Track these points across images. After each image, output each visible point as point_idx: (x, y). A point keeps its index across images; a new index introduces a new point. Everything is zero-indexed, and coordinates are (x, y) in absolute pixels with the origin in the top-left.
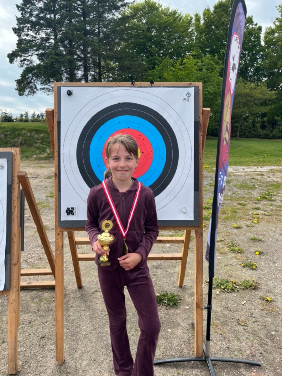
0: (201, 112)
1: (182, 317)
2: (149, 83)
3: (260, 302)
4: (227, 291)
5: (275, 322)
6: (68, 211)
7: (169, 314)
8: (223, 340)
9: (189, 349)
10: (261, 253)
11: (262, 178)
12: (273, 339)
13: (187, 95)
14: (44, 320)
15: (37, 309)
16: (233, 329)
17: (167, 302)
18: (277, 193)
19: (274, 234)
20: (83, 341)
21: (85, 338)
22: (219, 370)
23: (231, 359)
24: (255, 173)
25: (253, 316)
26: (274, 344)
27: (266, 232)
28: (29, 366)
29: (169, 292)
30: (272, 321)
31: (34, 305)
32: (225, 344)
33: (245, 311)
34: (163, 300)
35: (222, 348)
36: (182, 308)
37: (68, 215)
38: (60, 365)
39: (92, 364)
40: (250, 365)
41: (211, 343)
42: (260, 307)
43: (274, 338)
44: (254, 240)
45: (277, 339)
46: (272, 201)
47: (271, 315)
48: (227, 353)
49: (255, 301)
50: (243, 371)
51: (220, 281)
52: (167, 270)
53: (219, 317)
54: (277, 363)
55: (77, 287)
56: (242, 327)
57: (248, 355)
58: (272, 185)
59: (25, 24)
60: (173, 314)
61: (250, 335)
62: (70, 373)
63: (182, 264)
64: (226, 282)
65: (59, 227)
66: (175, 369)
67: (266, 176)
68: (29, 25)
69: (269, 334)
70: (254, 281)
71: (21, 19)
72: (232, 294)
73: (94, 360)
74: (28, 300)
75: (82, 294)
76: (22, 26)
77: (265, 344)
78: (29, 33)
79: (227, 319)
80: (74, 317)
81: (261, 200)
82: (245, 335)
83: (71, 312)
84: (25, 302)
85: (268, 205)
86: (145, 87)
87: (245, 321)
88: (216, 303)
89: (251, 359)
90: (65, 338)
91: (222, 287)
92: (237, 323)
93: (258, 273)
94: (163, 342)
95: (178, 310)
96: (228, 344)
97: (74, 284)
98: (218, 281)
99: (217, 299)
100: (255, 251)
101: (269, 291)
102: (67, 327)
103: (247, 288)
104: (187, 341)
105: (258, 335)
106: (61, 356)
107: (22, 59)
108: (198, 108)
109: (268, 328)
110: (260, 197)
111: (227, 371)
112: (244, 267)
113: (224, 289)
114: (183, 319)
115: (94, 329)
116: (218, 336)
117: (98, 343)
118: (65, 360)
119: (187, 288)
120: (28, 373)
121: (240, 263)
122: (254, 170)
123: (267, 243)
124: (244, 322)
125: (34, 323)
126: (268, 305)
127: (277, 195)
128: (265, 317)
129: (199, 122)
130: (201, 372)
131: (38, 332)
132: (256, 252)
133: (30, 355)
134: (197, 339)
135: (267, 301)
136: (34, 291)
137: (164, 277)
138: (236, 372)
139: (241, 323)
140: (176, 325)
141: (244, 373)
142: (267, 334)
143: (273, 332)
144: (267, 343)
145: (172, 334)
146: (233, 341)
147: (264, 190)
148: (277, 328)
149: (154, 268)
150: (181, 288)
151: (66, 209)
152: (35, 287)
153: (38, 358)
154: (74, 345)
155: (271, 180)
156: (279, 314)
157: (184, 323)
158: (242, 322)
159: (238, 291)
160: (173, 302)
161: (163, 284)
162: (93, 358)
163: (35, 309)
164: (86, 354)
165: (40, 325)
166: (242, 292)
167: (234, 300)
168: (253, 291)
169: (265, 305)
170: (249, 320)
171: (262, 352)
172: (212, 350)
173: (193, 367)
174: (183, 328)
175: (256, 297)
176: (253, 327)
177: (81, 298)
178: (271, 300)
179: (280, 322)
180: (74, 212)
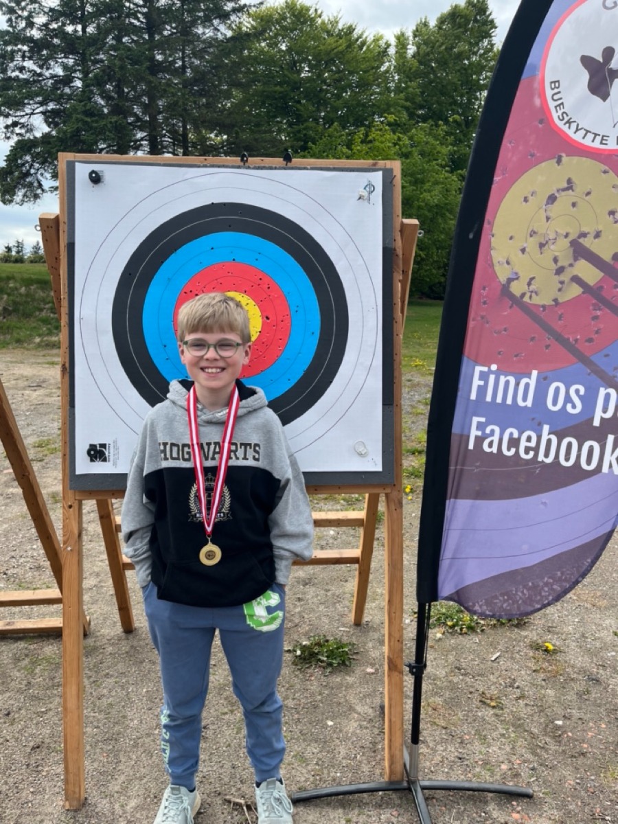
0: (398, 227)
1: (360, 693)
2: (282, 159)
3: (531, 654)
4: (459, 631)
5: (563, 698)
6: (92, 453)
7: (331, 685)
8: (449, 741)
9: (374, 763)
12: (560, 736)
13: (367, 189)
14: (41, 708)
15: (25, 683)
16: (470, 715)
17: (325, 659)
20: (131, 754)
21: (136, 745)
22: (440, 810)
23: (467, 785)
25: (516, 685)
26: (561, 748)
29: (332, 635)
30: (558, 695)
31: (18, 674)
32: (453, 750)
33: (497, 674)
34: (317, 654)
35: (447, 759)
36: (358, 671)
37: (92, 460)
38: (75, 811)
39: (149, 805)
40: (508, 796)
41: (422, 749)
42: (530, 665)
43: (562, 733)
45: (568, 736)
47: (554, 682)
48: (458, 770)
49: (520, 651)
50: (494, 809)
51: (444, 610)
52: (330, 587)
53: (441, 688)
54: (568, 789)
55: (122, 630)
56: (492, 712)
57: (505, 773)
59: (16, 45)
60: (340, 686)
61: (508, 729)
63: (360, 573)
64: (457, 611)
65: (71, 489)
66: (341, 811)
68: (25, 48)
69: (551, 725)
71: (7, 32)
72: (470, 638)
73: (155, 797)
74: (5, 662)
75: (132, 647)
76: (9, 48)
77: (543, 748)
79: (458, 694)
80: (111, 699)
82: (497, 728)
83: (104, 688)
86: (271, 168)
87: (499, 698)
88: (436, 659)
89: (511, 784)
90: (88, 748)
91: (450, 623)
92: (481, 701)
94: (315, 751)
95: (350, 676)
96: (460, 750)
97: (115, 622)
98: (439, 610)
99: (435, 650)
101: (549, 630)
102: (95, 724)
103: (504, 624)
104: (368, 744)
105: (527, 728)
106: (77, 790)
107: (10, 121)
108: (392, 218)
109: (548, 711)
111: (458, 813)
113: (453, 627)
114: (361, 695)
116: (438, 733)
118: (86, 799)
119: (372, 627)
124: (496, 698)
125: (17, 716)
126: (548, 661)
128: (542, 687)
129: (395, 250)
130: (399, 815)
131: (26, 735)
134: (390, 741)
135: (547, 650)
136: (19, 643)
137: (321, 603)
138: (477, 813)
139: (488, 701)
140: (345, 709)
141: (495, 814)
142: (547, 726)
143: (559, 720)
145: (335, 732)
146: (472, 743)
148: (569, 711)
149: (298, 582)
150: (359, 628)
151: (88, 447)
152: (23, 633)
153: (24, 794)
154: (107, 762)
156: (572, 679)
157: (362, 705)
158: (491, 699)
159: (482, 631)
160: (338, 659)
161: (319, 618)
162: (153, 791)
163: (20, 683)
164: (137, 782)
165: (31, 719)
166: (493, 632)
167: (474, 650)
168: (516, 630)
169: (541, 659)
170: (506, 695)
171: (536, 765)
172: (425, 764)
173: (380, 806)
174: (360, 717)
175: (522, 644)
176: (515, 710)
177: (131, 656)
178: (554, 650)
179: (575, 697)
180: (107, 453)
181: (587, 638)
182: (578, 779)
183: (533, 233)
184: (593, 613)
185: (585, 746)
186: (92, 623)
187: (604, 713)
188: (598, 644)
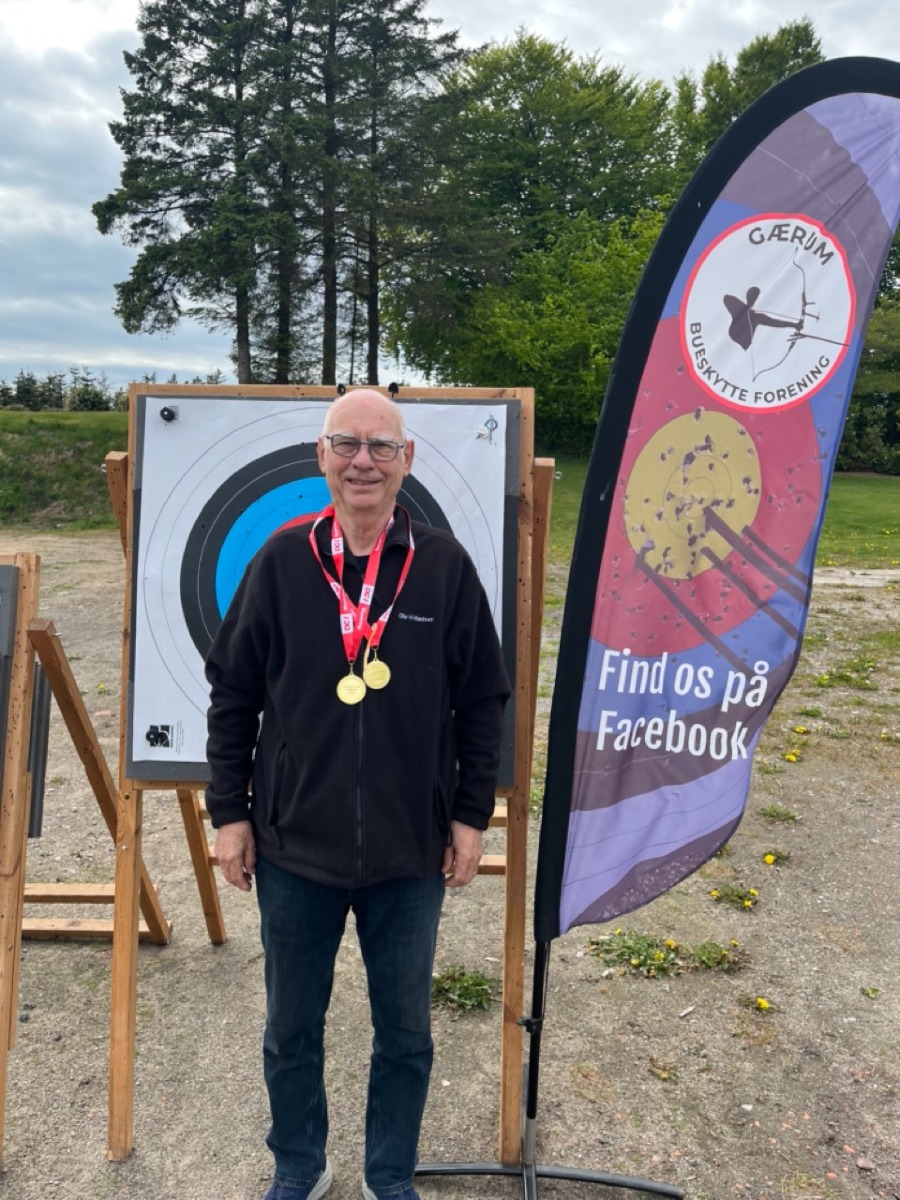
0: (529, 469)
1: (494, 1047)
3: (737, 1011)
4: (645, 972)
5: (762, 1075)
6: (153, 736)
7: (458, 1033)
8: (594, 1120)
9: (488, 1139)
10: (781, 860)
11: (854, 608)
12: (743, 1125)
13: (489, 425)
14: (98, 1034)
15: (84, 1000)
16: (631, 1087)
17: (456, 998)
18: (889, 663)
19: (841, 798)
20: (195, 1100)
21: (202, 1090)
23: (596, 1176)
24: (839, 591)
25: (702, 1053)
26: (740, 1141)
27: (816, 792)
28: (33, 1160)
29: (474, 967)
30: (757, 1070)
31: (78, 989)
32: (596, 1131)
33: (682, 1035)
34: (447, 991)
35: (585, 1141)
36: (498, 1018)
37: (152, 745)
38: (120, 1163)
39: (206, 1164)
40: (651, 1195)
41: (557, 1126)
42: (730, 1026)
43: (748, 1122)
44: (772, 816)
45: (754, 1126)
46: (866, 688)
47: (758, 1052)
48: (595, 1157)
49: (722, 1006)
51: (631, 943)
52: (486, 900)
53: (602, 1049)
55: (209, 940)
56: (660, 1085)
57: (655, 1167)
58: (880, 636)
59: (148, 115)
60: (469, 1036)
61: (676, 1110)
62: (142, 1187)
64: (649, 945)
65: (128, 777)
67: (871, 605)
68: (160, 118)
69: (737, 1109)
70: (735, 946)
71: (137, 97)
72: (659, 983)
73: (215, 1155)
74: (65, 972)
76: (139, 118)
77: (716, 1138)
78: (160, 140)
79: (622, 1059)
80: (182, 1030)
81: (830, 686)
82: (662, 1107)
83: (177, 1014)
84: (54, 980)
85: (846, 704)
87: (675, 1068)
88: (604, 1009)
89: (660, 1180)
91: (634, 961)
92: (649, 1071)
93: (755, 921)
95: (486, 1023)
96: (605, 1132)
99: (608, 997)
100: (764, 851)
101: (773, 980)
102: (159, 1059)
103: (708, 968)
104: (487, 1115)
105: (702, 1111)
106: (122, 1138)
107: (138, 219)
108: (520, 460)
109: (738, 1092)
110: (831, 674)
112: (719, 900)
113: (637, 967)
114: (494, 1050)
115: (233, 1068)
116: (582, 1107)
117: (235, 1107)
118: (133, 1150)
120: (27, 1179)
121: (709, 889)
122: (839, 582)
123: (811, 828)
124: (671, 1069)
125: (68, 1042)
126: (757, 1024)
127: (886, 670)
128: (739, 1058)
129: (524, 496)
131: (76, 1066)
132: (766, 855)
133: (43, 1128)
135: (759, 1009)
136: (85, 948)
137: (469, 922)
139: (659, 1072)
140: (469, 1066)
142: (729, 1110)
143: (748, 1103)
144: (722, 1137)
145: (449, 1094)
146: (622, 1124)
147: (850, 650)
148: (766, 1092)
152: (91, 936)
153: (64, 1138)
154: (166, 1108)
155: (883, 618)
156: (784, 1051)
157: (492, 1063)
158: (664, 1070)
159: (678, 975)
160: (474, 999)
161: (463, 942)
162: (213, 1148)
163: (79, 1001)
164: (196, 1135)
165: (85, 1047)
166: (692, 977)
167: (659, 1001)
168: (725, 977)
169: (747, 1021)
170: (685, 1066)
171: (698, 1160)
172: (555, 1146)
173: (485, 1192)
174: (487, 1079)
175: (727, 997)
176: (692, 1085)
177: (215, 976)
178: (771, 1008)
179: (780, 1076)
180: (169, 737)
181: (822, 995)
182: (750, 1183)
183: (670, 496)
184: (842, 960)
185: (774, 1141)
186: (175, 929)
187: (813, 1100)
188: (834, 1005)
